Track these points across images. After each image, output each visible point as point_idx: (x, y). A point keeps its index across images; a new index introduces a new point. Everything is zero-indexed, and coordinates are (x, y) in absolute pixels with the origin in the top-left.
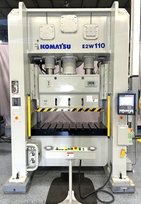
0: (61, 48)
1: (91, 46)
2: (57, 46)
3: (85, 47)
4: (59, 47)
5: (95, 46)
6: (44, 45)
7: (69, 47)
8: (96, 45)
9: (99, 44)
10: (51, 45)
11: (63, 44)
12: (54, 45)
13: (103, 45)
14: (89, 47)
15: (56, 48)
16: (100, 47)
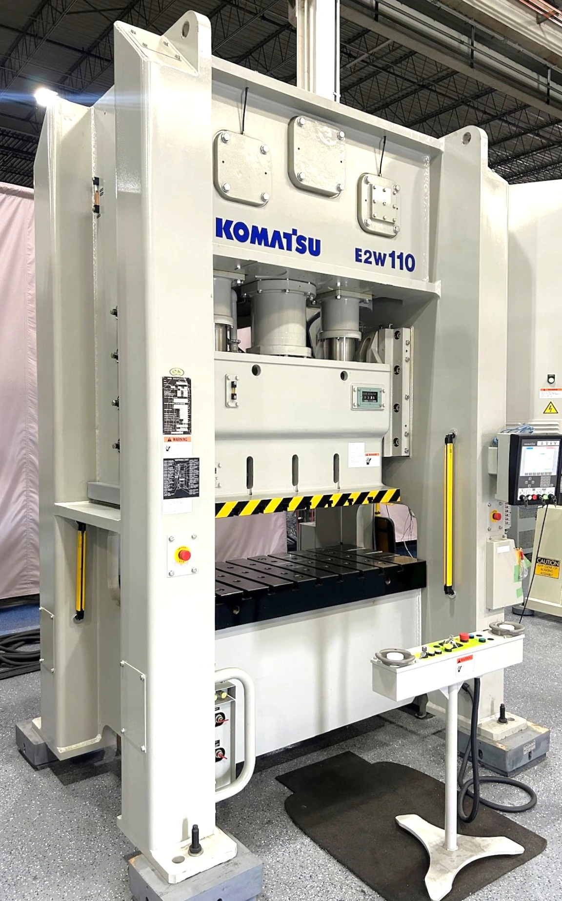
0: (289, 248)
1: (380, 260)
2: (276, 234)
3: (363, 258)
4: (284, 241)
5: (388, 260)
6: (229, 223)
7: (315, 249)
8: (392, 255)
9: (400, 257)
10: (255, 228)
11: (295, 232)
12: (264, 231)
13: (410, 260)
14: (372, 259)
15: (273, 245)
16: (401, 268)
